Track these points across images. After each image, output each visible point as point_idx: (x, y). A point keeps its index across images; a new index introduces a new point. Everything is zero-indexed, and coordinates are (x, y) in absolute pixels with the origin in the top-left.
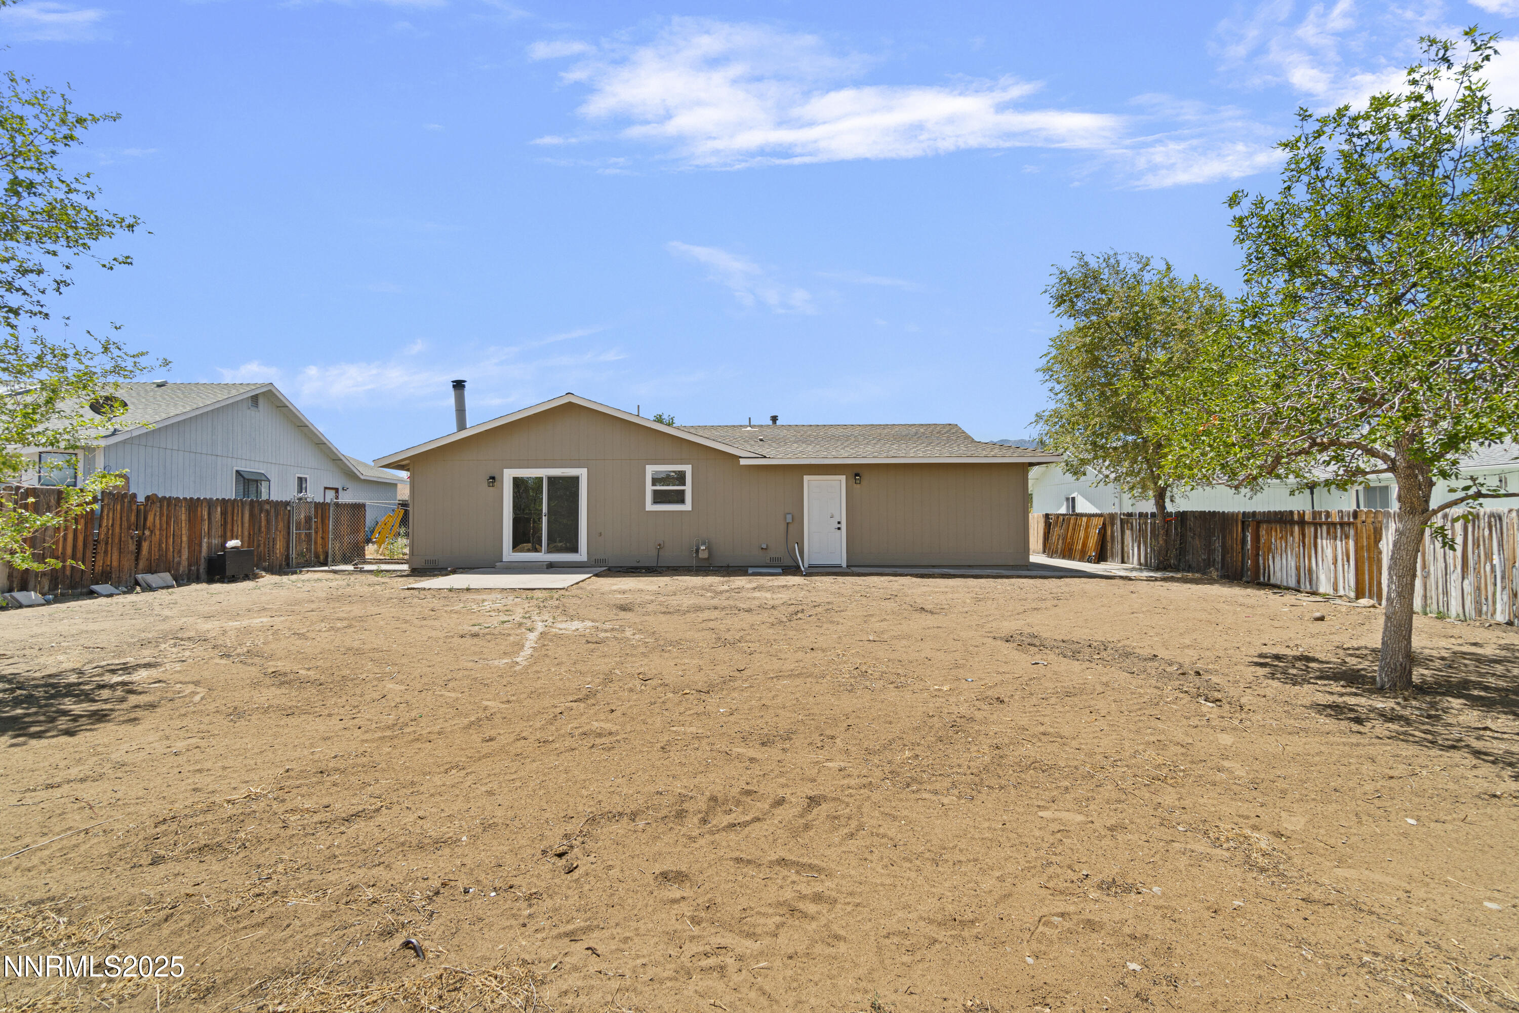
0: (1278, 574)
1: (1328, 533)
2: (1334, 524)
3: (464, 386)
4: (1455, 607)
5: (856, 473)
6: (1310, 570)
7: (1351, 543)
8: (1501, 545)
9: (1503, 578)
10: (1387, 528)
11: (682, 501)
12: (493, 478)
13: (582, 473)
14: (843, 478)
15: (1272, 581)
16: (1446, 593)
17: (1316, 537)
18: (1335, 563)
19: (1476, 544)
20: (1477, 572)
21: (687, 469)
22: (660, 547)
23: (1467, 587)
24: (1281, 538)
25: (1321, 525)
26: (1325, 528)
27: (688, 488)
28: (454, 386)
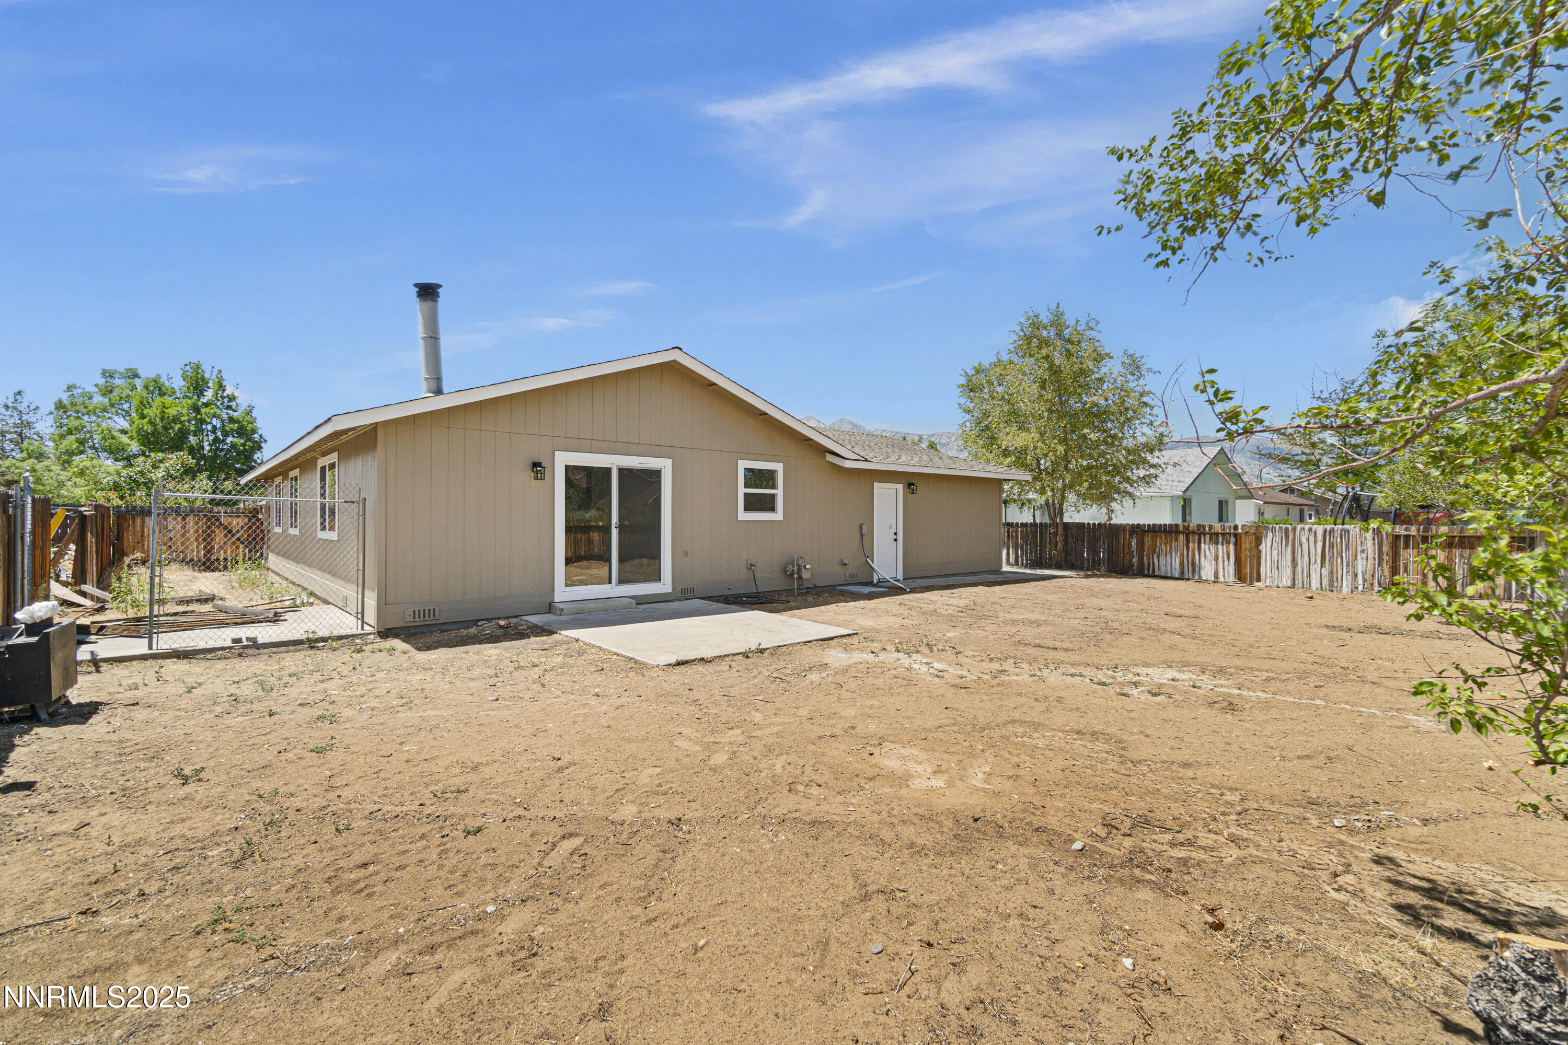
0: (1163, 569)
1: (1211, 539)
2: (1217, 534)
3: (437, 295)
4: (1315, 584)
5: (910, 482)
6: (1193, 564)
7: (1232, 547)
8: (1347, 546)
9: (1348, 565)
10: (1266, 537)
11: (772, 509)
12: (536, 465)
13: (664, 465)
14: (900, 487)
15: (1156, 573)
16: (1309, 576)
17: (1199, 543)
18: (1216, 559)
19: (1331, 546)
20: (1331, 563)
21: (778, 467)
22: (751, 566)
23: (1325, 572)
24: (1166, 544)
25: (1204, 534)
26: (1208, 537)
27: (779, 492)
28: (420, 295)
